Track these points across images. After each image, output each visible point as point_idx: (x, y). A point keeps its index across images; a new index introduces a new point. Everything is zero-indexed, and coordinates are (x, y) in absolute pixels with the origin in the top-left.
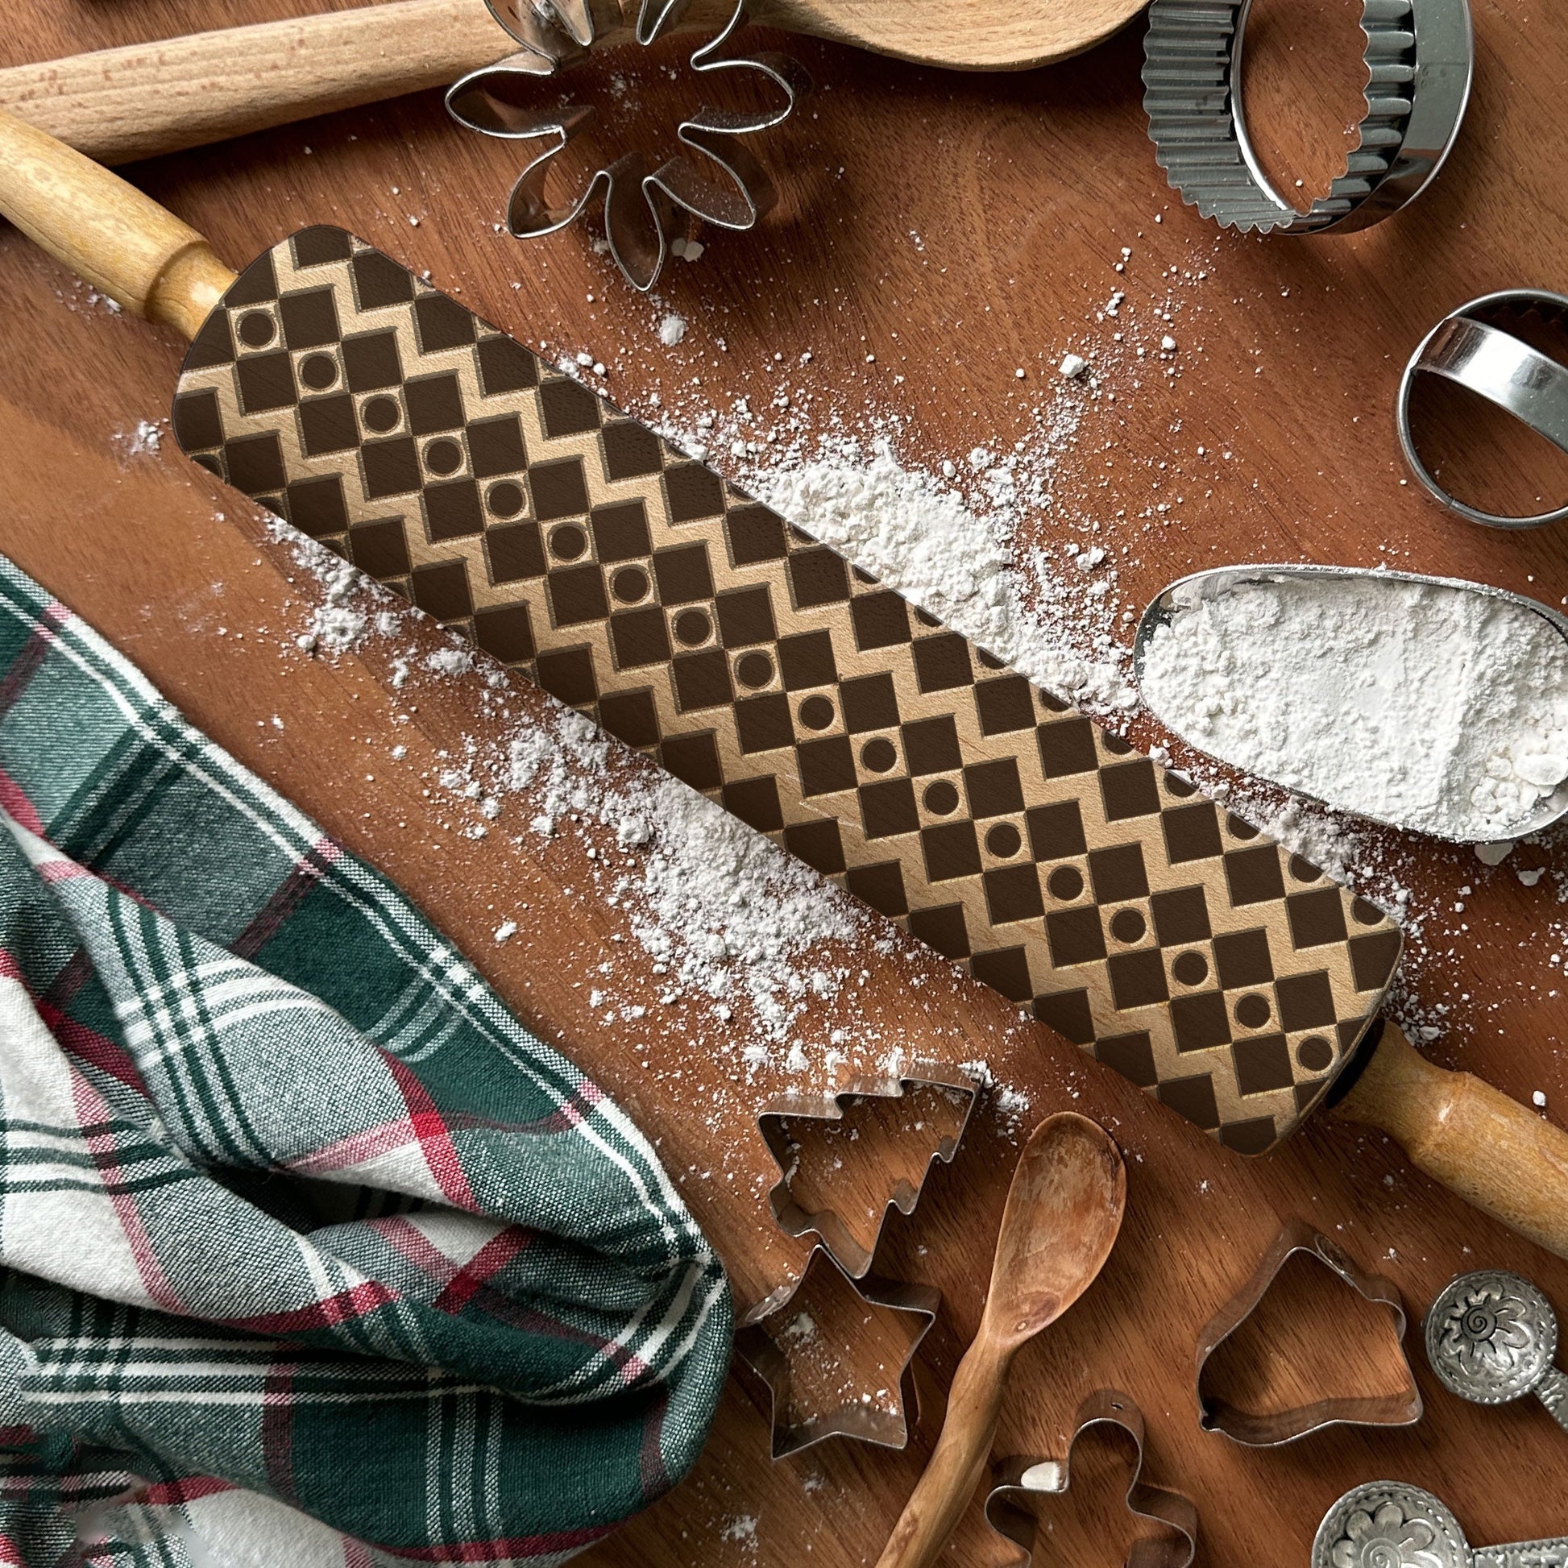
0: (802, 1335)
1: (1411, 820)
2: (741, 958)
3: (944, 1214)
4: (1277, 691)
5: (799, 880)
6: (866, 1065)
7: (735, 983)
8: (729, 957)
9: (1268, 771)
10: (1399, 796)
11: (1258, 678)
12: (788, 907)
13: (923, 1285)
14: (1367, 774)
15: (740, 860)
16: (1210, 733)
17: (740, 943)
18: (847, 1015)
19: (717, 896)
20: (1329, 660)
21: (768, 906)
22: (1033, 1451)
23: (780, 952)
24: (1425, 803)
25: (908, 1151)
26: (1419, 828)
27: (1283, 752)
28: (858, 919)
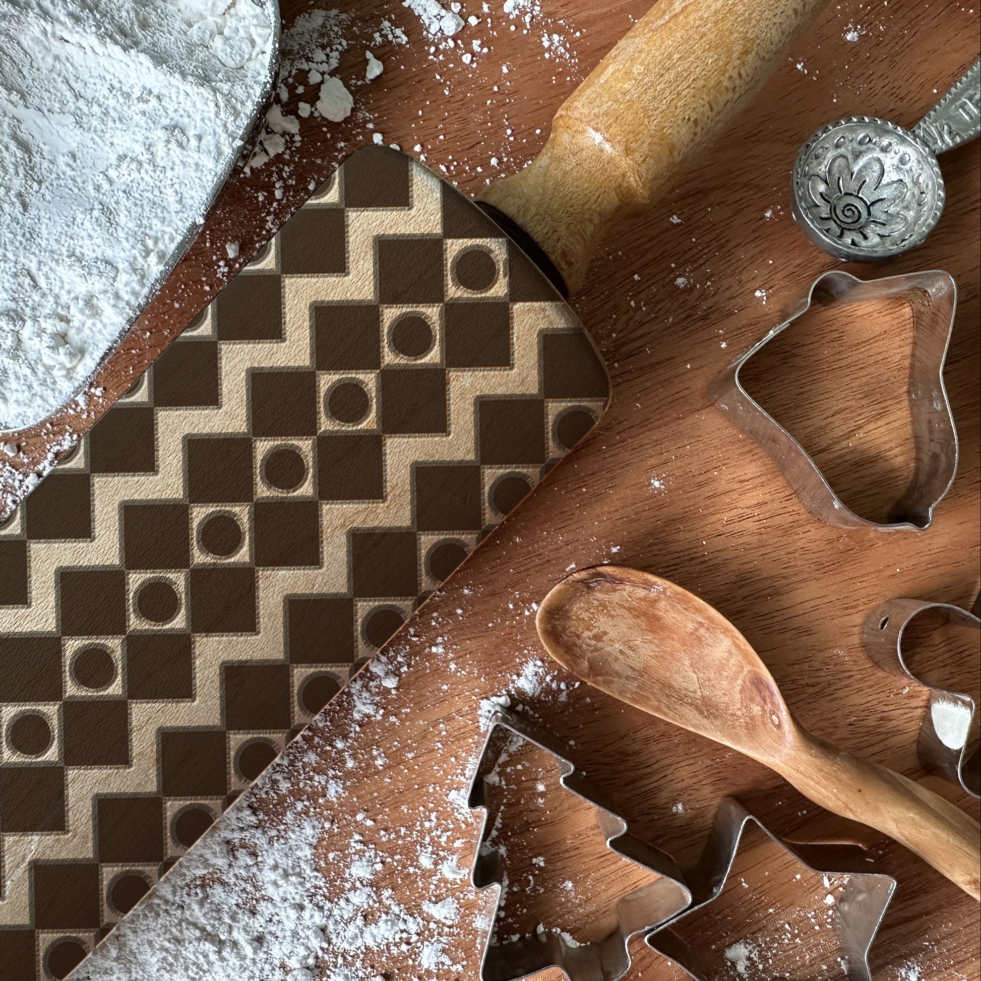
0: (749, 959)
1: (231, 128)
2: (320, 953)
3: (641, 778)
4: (53, 265)
5: (243, 873)
6: (463, 834)
7: (347, 964)
8: (317, 967)
9: (137, 288)
10: (199, 138)
11: (35, 285)
12: (270, 891)
13: (716, 817)
14: (169, 174)
15: (208, 936)
16: (80, 352)
17: (302, 952)
18: (404, 846)
19: (243, 969)
20: (33, 200)
21: (267, 912)
22: (914, 727)
23: (321, 908)
24: (212, 105)
25: (565, 806)
26: (244, 121)
27: (121, 266)
28: (299, 814)
